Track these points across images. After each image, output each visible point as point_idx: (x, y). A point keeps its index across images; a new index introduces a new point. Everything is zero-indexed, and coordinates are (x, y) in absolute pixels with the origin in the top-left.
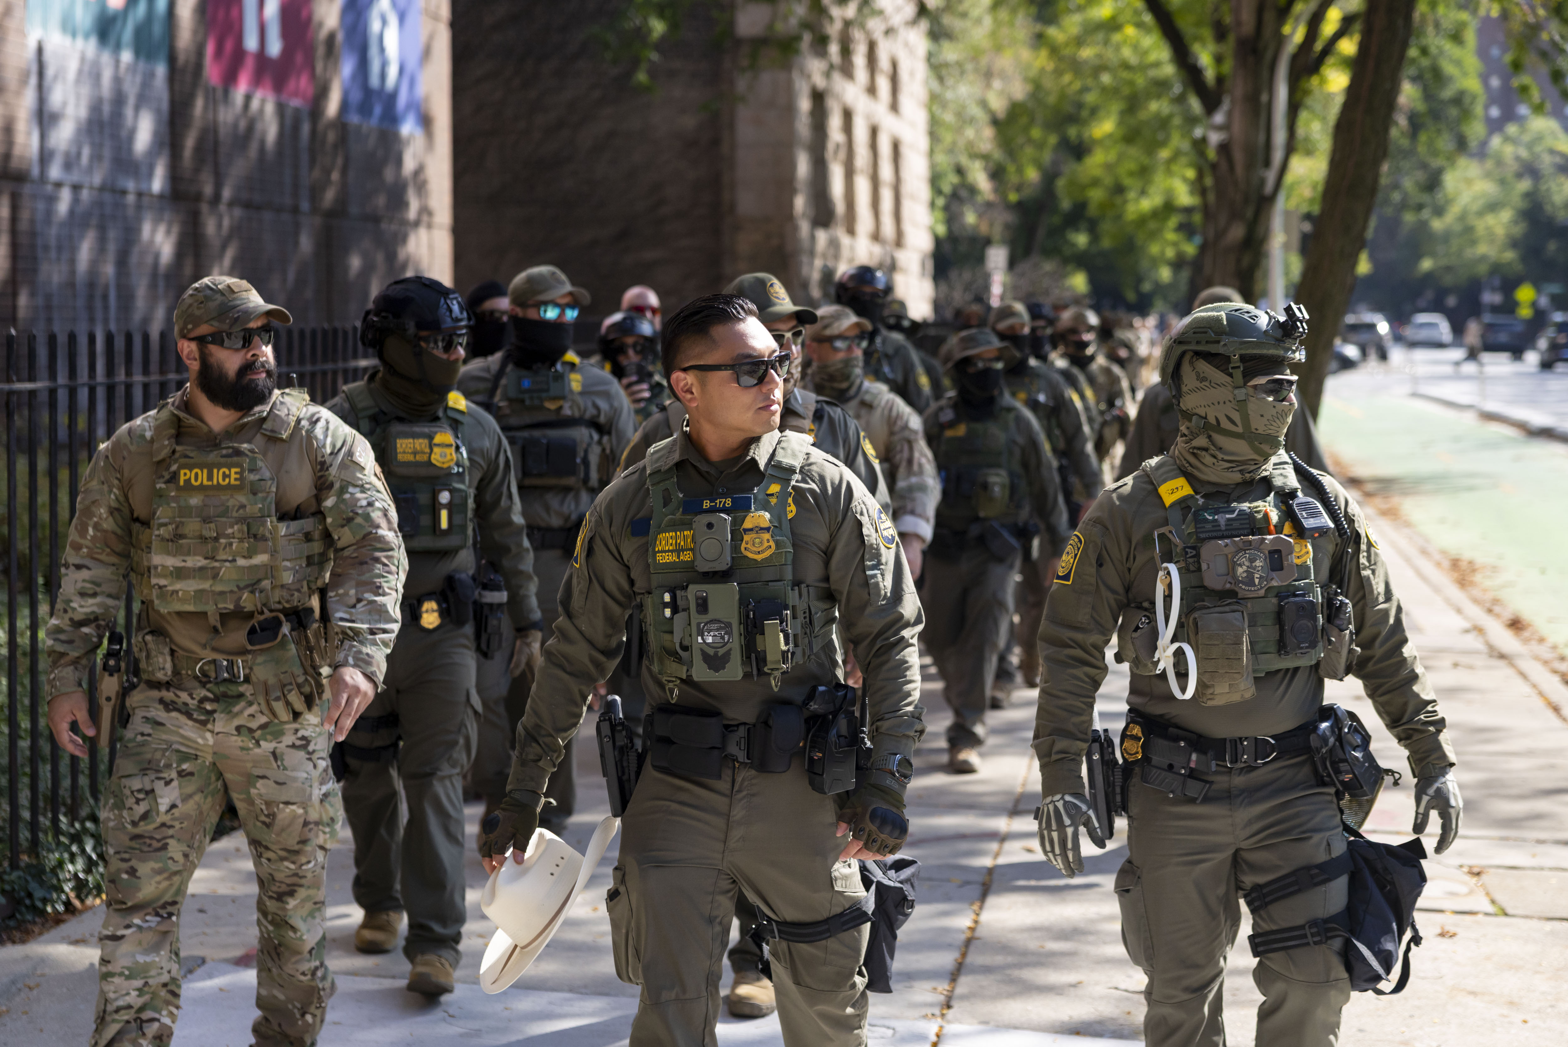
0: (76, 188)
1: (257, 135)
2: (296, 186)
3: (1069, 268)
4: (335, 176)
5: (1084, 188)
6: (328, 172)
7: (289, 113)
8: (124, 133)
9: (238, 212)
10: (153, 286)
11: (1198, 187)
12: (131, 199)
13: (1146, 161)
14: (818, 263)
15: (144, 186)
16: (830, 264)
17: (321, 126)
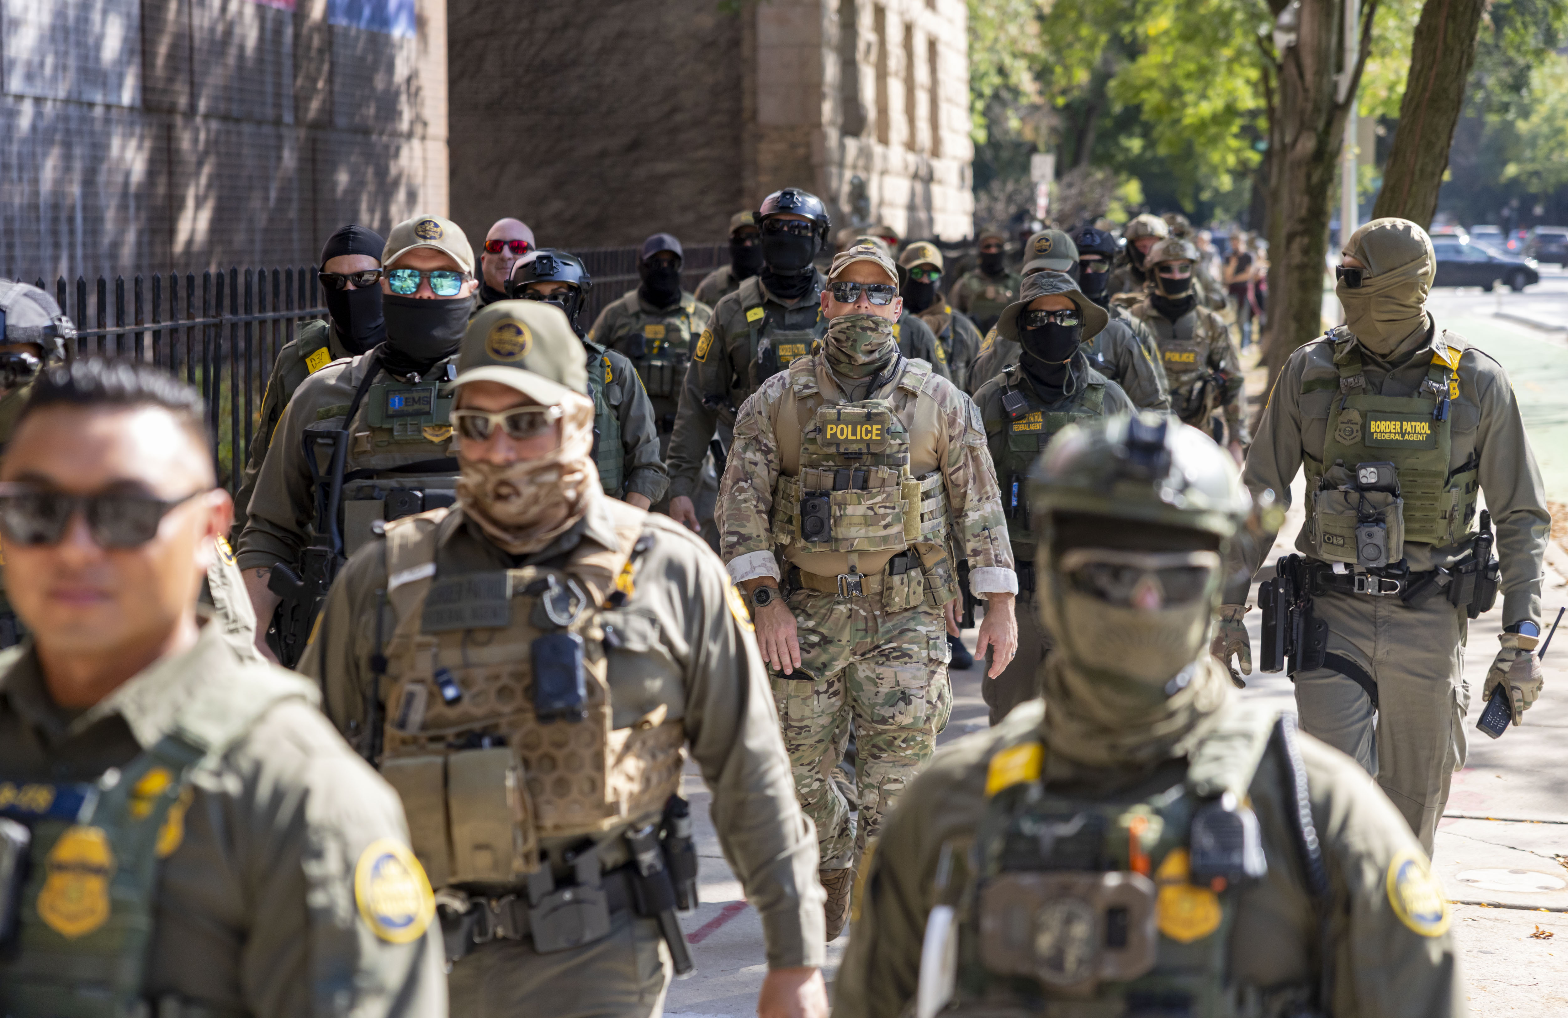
0: (38, 101)
1: (236, 40)
2: (278, 95)
3: (1123, 176)
4: (320, 84)
5: (1138, 90)
6: (314, 81)
7: (270, 15)
8: (91, 41)
9: (214, 125)
10: (123, 207)
11: (1263, 88)
12: (98, 111)
13: (1205, 61)
14: (848, 175)
15: (112, 99)
16: (862, 175)
17: (305, 31)
